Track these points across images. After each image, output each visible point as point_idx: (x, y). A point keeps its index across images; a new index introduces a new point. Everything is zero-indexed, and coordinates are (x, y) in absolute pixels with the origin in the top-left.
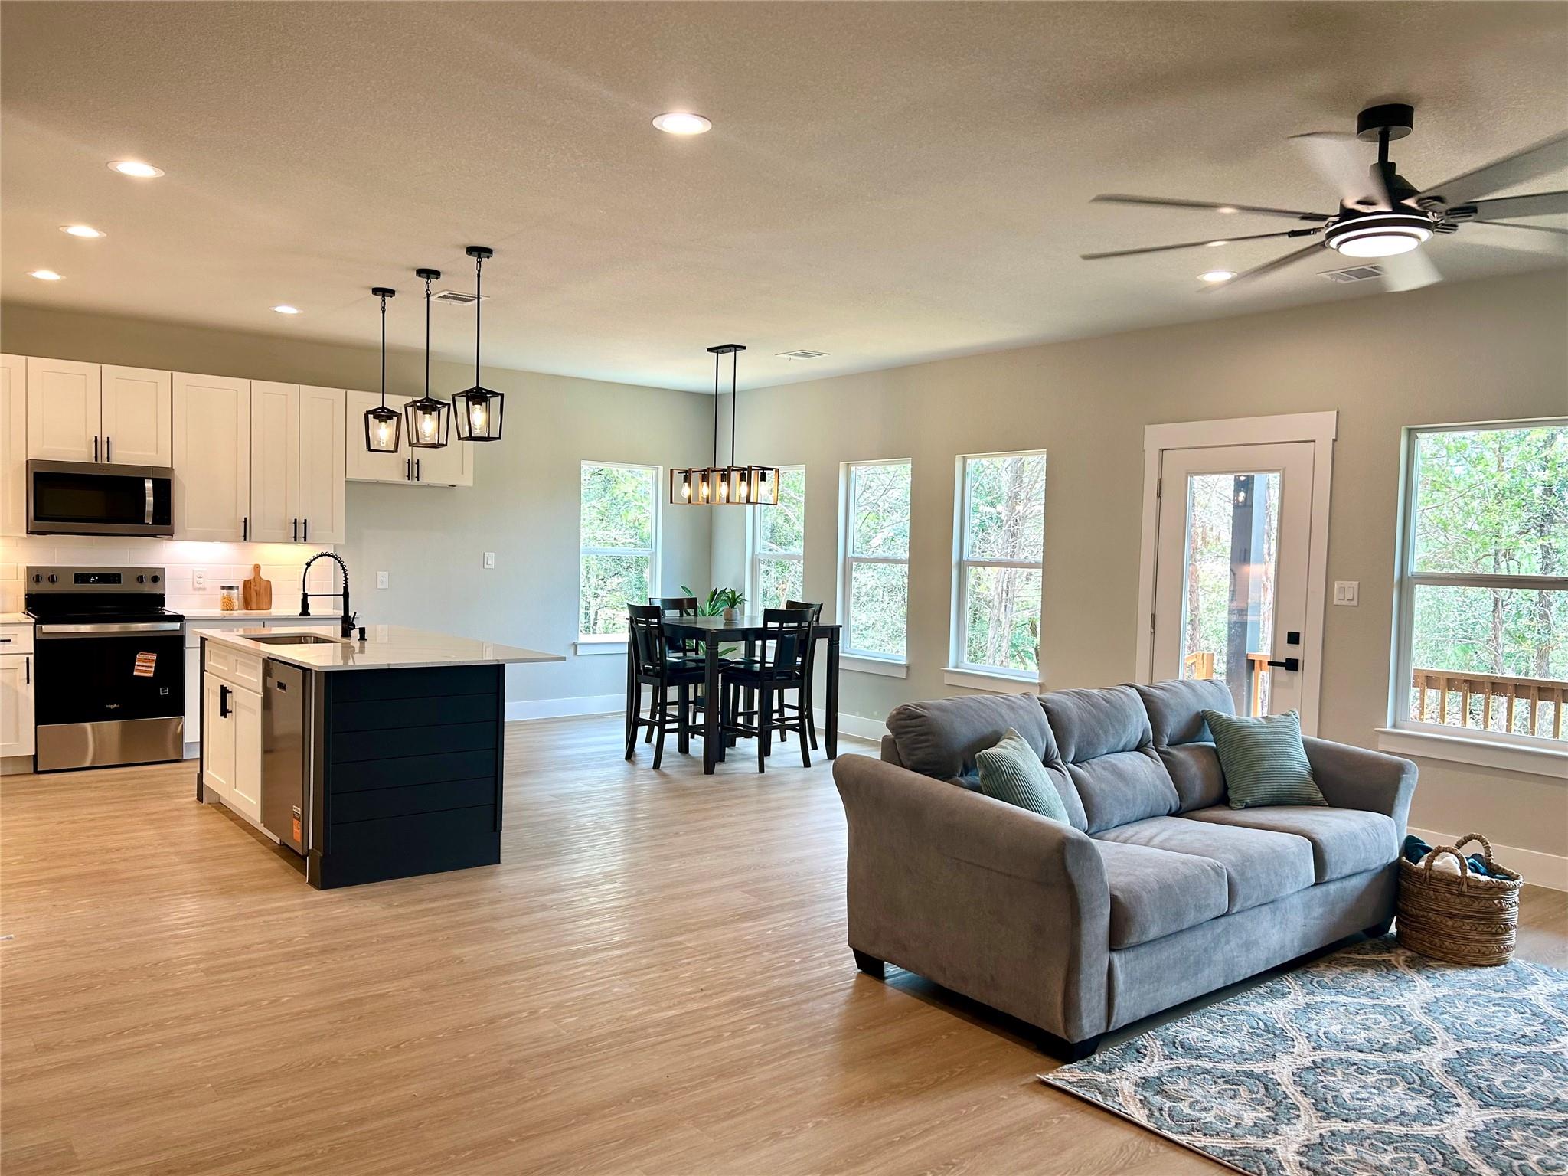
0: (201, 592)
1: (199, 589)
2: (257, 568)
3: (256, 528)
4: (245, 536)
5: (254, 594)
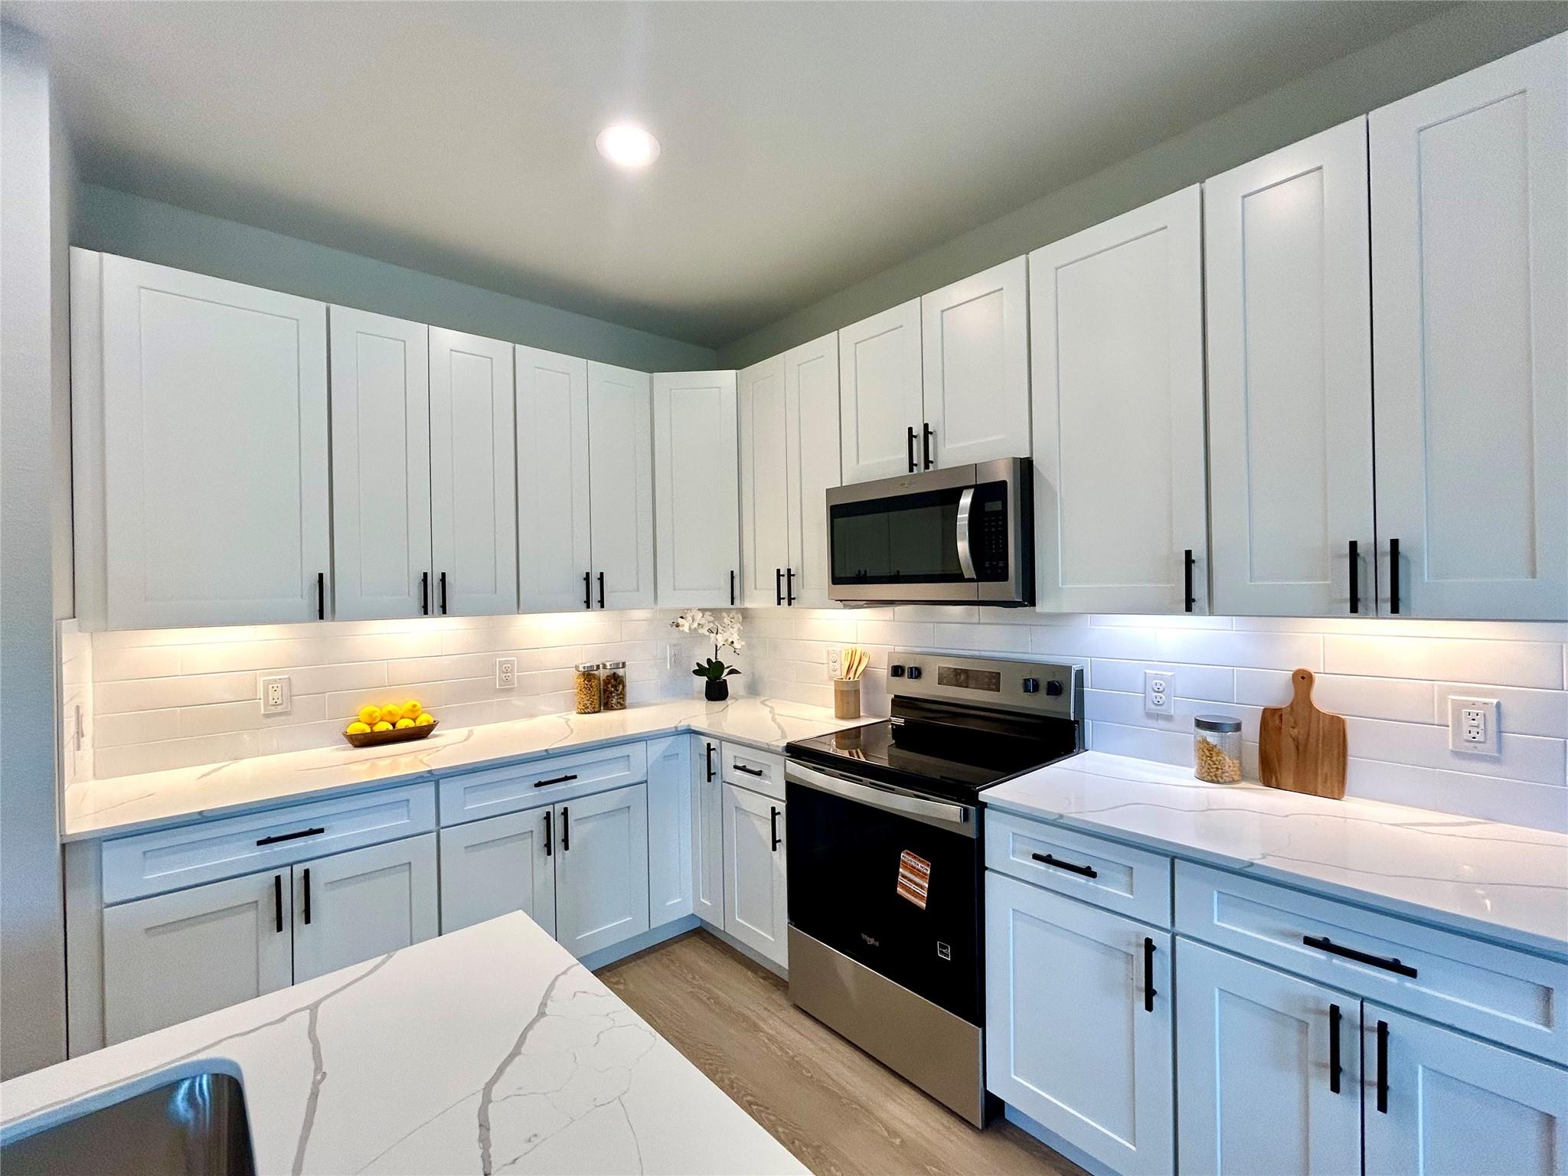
0: (1162, 723)
1: (1157, 717)
2: (1303, 680)
5: (1288, 747)
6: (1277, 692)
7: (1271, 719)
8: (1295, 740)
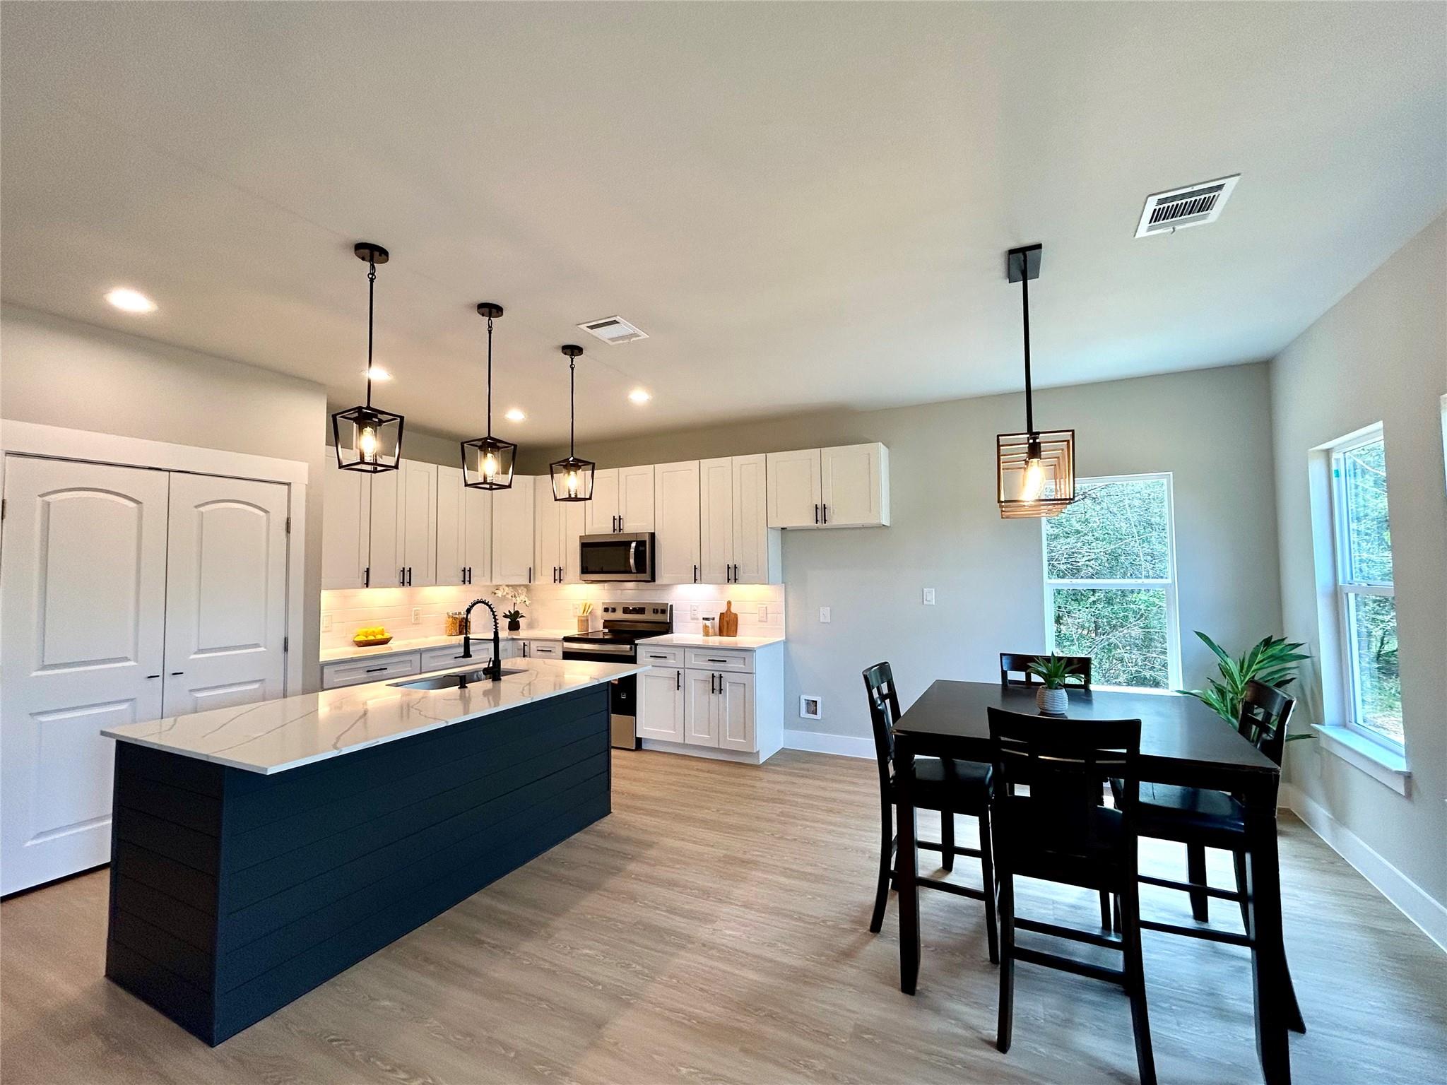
0: (696, 621)
1: (692, 618)
2: (729, 603)
3: (704, 573)
4: (696, 580)
5: (725, 624)
6: (724, 610)
7: (722, 616)
8: (727, 622)
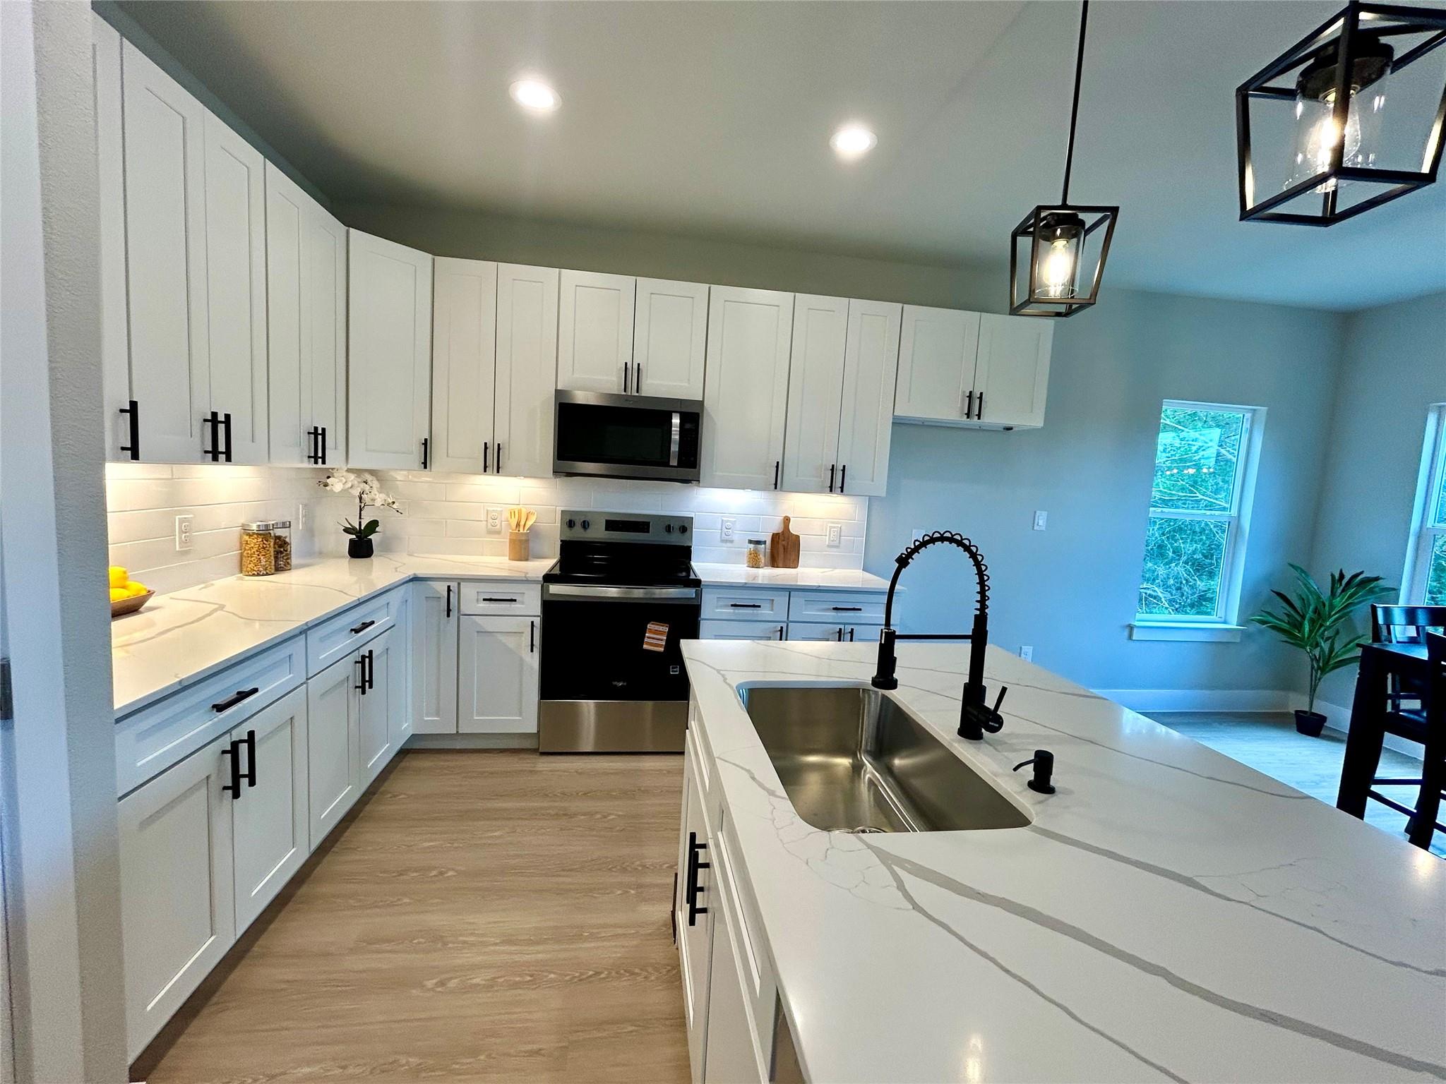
0: (729, 545)
1: (726, 541)
2: (787, 520)
3: (789, 475)
4: (776, 484)
5: (781, 550)
6: (776, 527)
7: (775, 537)
8: (784, 546)
